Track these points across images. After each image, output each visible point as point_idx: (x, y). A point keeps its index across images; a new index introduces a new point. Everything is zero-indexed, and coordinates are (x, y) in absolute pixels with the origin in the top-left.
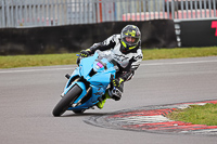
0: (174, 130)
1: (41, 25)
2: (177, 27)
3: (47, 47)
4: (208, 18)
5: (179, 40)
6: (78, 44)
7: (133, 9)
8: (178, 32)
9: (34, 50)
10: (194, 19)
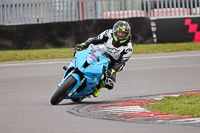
0: (150, 120)
1: (28, 22)
2: (153, 24)
3: (34, 43)
4: (182, 16)
5: (155, 36)
6: (61, 40)
7: (112, 8)
8: (154, 29)
9: (21, 46)
10: (169, 17)
